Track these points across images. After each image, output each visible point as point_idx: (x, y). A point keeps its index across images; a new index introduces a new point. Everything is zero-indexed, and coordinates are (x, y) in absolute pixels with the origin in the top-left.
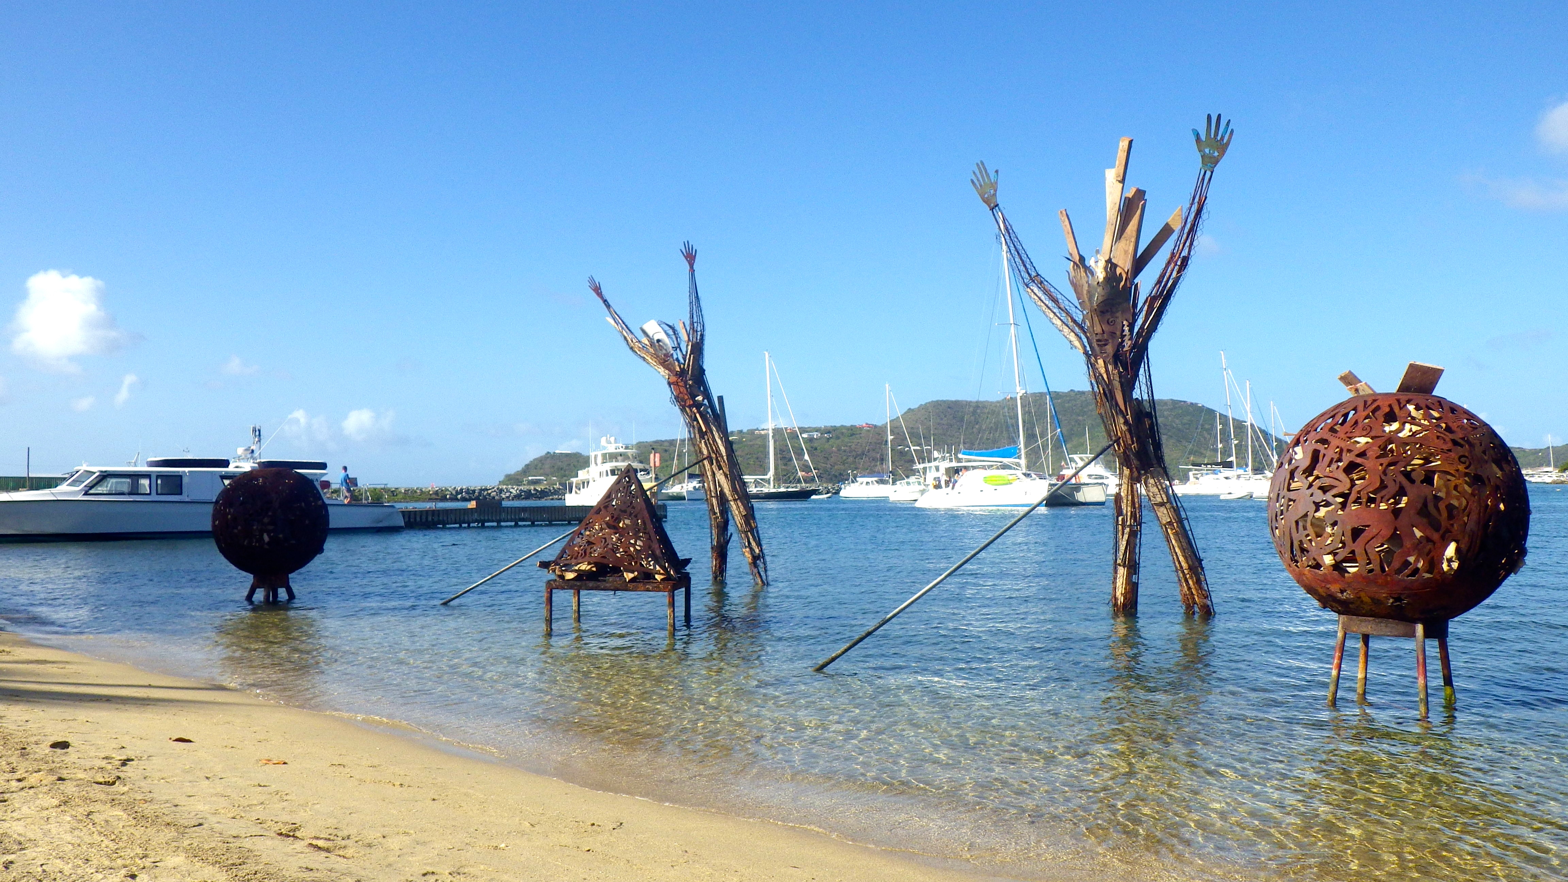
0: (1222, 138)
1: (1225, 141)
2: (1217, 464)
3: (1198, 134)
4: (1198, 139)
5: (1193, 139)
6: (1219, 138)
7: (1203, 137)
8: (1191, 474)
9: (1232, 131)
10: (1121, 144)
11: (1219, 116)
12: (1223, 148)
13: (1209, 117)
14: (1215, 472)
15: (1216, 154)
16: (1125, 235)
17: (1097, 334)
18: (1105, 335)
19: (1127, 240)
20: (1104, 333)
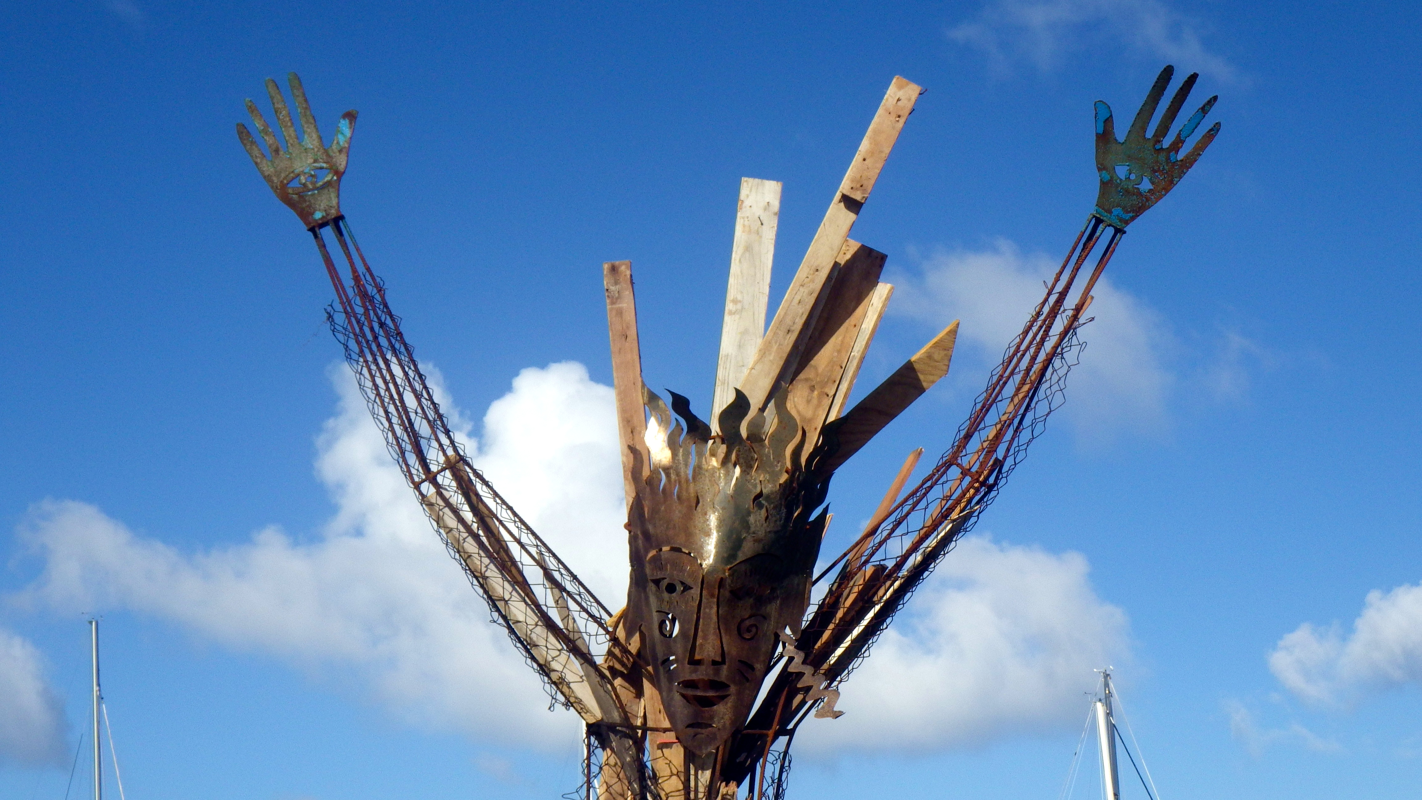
0: (1176, 146)
1: (1181, 156)
3: (1109, 121)
4: (1104, 136)
6: (1166, 143)
10: (893, 93)
12: (1170, 169)
13: (1168, 72)
15: (1146, 185)
16: (808, 373)
17: (699, 662)
18: (725, 669)
19: (812, 388)
20: (723, 662)
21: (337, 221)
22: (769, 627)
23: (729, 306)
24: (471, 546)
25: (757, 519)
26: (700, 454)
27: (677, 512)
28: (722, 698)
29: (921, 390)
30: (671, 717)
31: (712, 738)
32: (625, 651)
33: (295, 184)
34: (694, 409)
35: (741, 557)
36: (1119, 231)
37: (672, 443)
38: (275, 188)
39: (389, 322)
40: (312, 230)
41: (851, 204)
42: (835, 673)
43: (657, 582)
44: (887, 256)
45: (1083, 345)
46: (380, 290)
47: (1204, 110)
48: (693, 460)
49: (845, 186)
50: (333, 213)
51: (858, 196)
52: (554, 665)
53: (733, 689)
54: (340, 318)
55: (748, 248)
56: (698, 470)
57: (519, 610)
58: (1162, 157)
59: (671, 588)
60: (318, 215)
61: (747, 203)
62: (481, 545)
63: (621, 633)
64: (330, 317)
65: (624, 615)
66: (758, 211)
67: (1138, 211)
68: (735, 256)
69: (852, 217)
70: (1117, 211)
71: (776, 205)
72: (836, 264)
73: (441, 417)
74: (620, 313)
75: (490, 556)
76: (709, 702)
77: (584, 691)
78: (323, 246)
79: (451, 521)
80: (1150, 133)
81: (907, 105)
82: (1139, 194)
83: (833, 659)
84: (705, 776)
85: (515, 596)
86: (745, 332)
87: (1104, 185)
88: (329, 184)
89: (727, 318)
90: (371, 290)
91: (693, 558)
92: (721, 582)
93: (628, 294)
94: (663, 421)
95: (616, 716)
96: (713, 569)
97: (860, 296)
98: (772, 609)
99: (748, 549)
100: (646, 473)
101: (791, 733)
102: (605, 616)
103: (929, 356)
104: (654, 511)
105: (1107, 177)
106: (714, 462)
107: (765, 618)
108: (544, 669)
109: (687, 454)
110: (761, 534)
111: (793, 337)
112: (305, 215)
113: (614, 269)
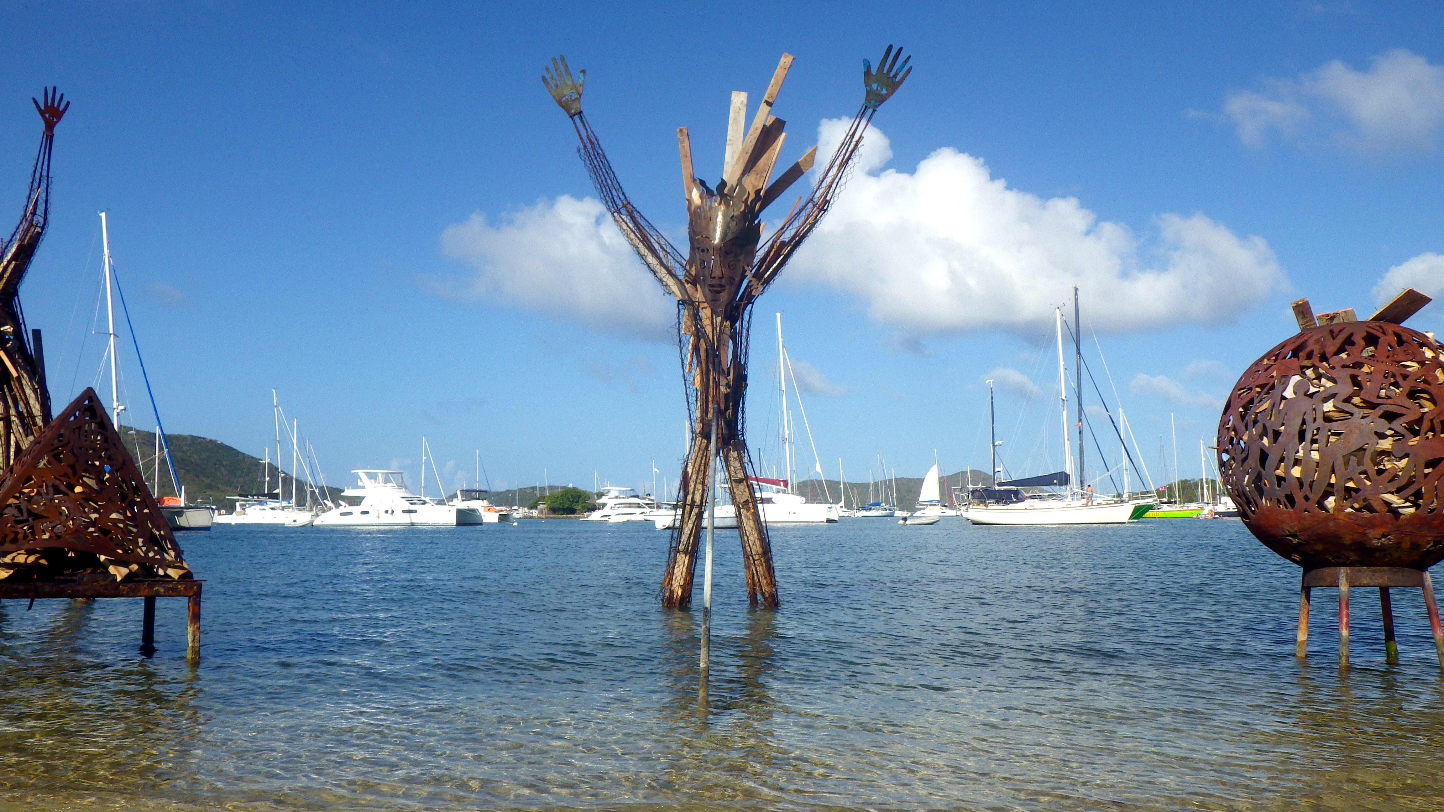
0: (895, 76)
1: (897, 80)
2: (264, 495)
3: (869, 67)
4: (867, 73)
5: (862, 70)
6: (892, 74)
7: (874, 71)
8: (238, 504)
9: (911, 68)
10: (783, 60)
11: (901, 49)
12: (893, 85)
13: (890, 48)
14: (261, 503)
15: (884, 92)
16: (755, 168)
17: (714, 278)
18: (724, 280)
19: (757, 174)
20: (723, 277)
21: (580, 113)
22: (740, 265)
23: (728, 142)
24: (632, 236)
25: (733, 225)
26: (711, 202)
27: (704, 222)
28: (724, 290)
29: (803, 173)
30: (705, 297)
31: (720, 305)
32: (690, 274)
33: (564, 99)
34: (707, 184)
35: (727, 239)
36: (874, 111)
37: (701, 197)
38: (557, 101)
39: (600, 152)
40: (571, 117)
41: (769, 104)
42: (767, 282)
43: (698, 249)
44: (785, 122)
45: (861, 155)
46: (597, 140)
47: (906, 61)
48: (708, 203)
49: (766, 98)
50: (578, 111)
51: (770, 100)
52: (664, 279)
53: (727, 287)
54: (582, 151)
55: (735, 119)
56: (710, 208)
57: (651, 259)
58: (890, 80)
59: (703, 251)
60: (573, 111)
61: (734, 101)
62: (636, 236)
63: (688, 268)
64: (579, 151)
65: (689, 261)
66: (739, 104)
67: (881, 102)
68: (730, 122)
69: (769, 108)
70: (873, 102)
71: (745, 101)
72: (764, 126)
73: (621, 188)
74: (684, 147)
75: (639, 239)
76: (718, 292)
77: (675, 288)
78: (575, 123)
79: (625, 227)
80: (885, 71)
81: (788, 65)
82: (881, 95)
83: (766, 276)
84: (719, 319)
85: (650, 254)
86: (734, 152)
87: (868, 93)
88: (576, 99)
89: (727, 147)
90: (594, 140)
91: (709, 238)
92: (720, 248)
93: (686, 140)
94: (698, 189)
95: (686, 298)
96: (717, 244)
97: (775, 138)
98: (741, 258)
99: (730, 236)
100: (693, 208)
101: (753, 303)
102: (683, 261)
103: (805, 159)
104: (696, 223)
105: (869, 89)
106: (716, 204)
107: (739, 261)
108: (661, 281)
109: (706, 201)
110: (734, 230)
111: (748, 155)
112: (568, 111)
113: (681, 130)
